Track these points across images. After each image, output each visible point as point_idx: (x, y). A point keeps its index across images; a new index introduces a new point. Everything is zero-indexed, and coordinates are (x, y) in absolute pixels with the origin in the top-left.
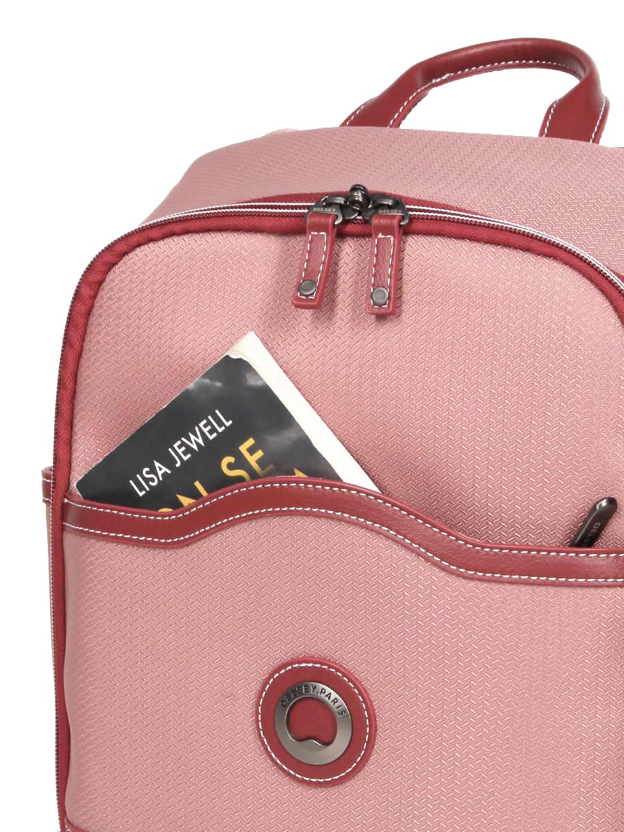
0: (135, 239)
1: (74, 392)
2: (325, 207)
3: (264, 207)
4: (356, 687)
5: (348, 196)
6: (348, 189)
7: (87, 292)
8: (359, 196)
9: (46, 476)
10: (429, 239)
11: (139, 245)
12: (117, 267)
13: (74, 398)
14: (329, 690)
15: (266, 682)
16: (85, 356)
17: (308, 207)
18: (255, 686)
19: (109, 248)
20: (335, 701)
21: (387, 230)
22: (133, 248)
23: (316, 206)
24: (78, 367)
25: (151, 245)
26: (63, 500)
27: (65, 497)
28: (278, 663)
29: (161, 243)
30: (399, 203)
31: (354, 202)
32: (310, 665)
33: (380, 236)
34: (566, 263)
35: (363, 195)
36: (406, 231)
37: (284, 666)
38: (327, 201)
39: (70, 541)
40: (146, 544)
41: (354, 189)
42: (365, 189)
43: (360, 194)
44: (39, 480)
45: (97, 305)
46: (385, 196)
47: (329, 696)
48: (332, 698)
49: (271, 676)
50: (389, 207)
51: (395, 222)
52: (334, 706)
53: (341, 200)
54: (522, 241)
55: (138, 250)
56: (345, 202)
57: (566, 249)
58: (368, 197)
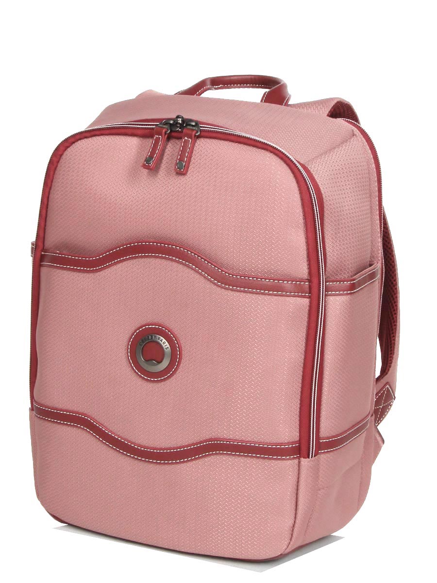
0: (78, 137)
1: (48, 205)
2: (164, 124)
3: (137, 125)
4: (174, 337)
5: (175, 120)
6: (175, 117)
7: (55, 159)
8: (180, 121)
9: (33, 244)
10: (211, 140)
11: (80, 139)
12: (69, 149)
13: (47, 208)
14: (162, 338)
15: (133, 334)
16: (52, 189)
17: (156, 125)
18: (127, 336)
19: (66, 140)
20: (164, 343)
21: (190, 136)
22: (78, 140)
23: (160, 124)
24: (49, 194)
25: (86, 139)
26: (41, 253)
27: (42, 251)
28: (139, 325)
29: (90, 139)
30: (197, 124)
31: (177, 123)
32: (154, 326)
33: (186, 138)
34: (271, 152)
35: (182, 120)
36: (199, 137)
37: (141, 327)
38: (166, 122)
39: (44, 271)
40: (80, 271)
41: (178, 117)
42: (182, 118)
43: (180, 120)
44: (30, 246)
45: (59, 166)
46: (192, 121)
47: (161, 341)
48: (163, 341)
49: (135, 331)
50: (193, 126)
51: (194, 133)
52: (164, 346)
53: (172, 122)
54: (252, 142)
55: (79, 142)
56: (174, 123)
57: (272, 146)
58: (183, 121)
